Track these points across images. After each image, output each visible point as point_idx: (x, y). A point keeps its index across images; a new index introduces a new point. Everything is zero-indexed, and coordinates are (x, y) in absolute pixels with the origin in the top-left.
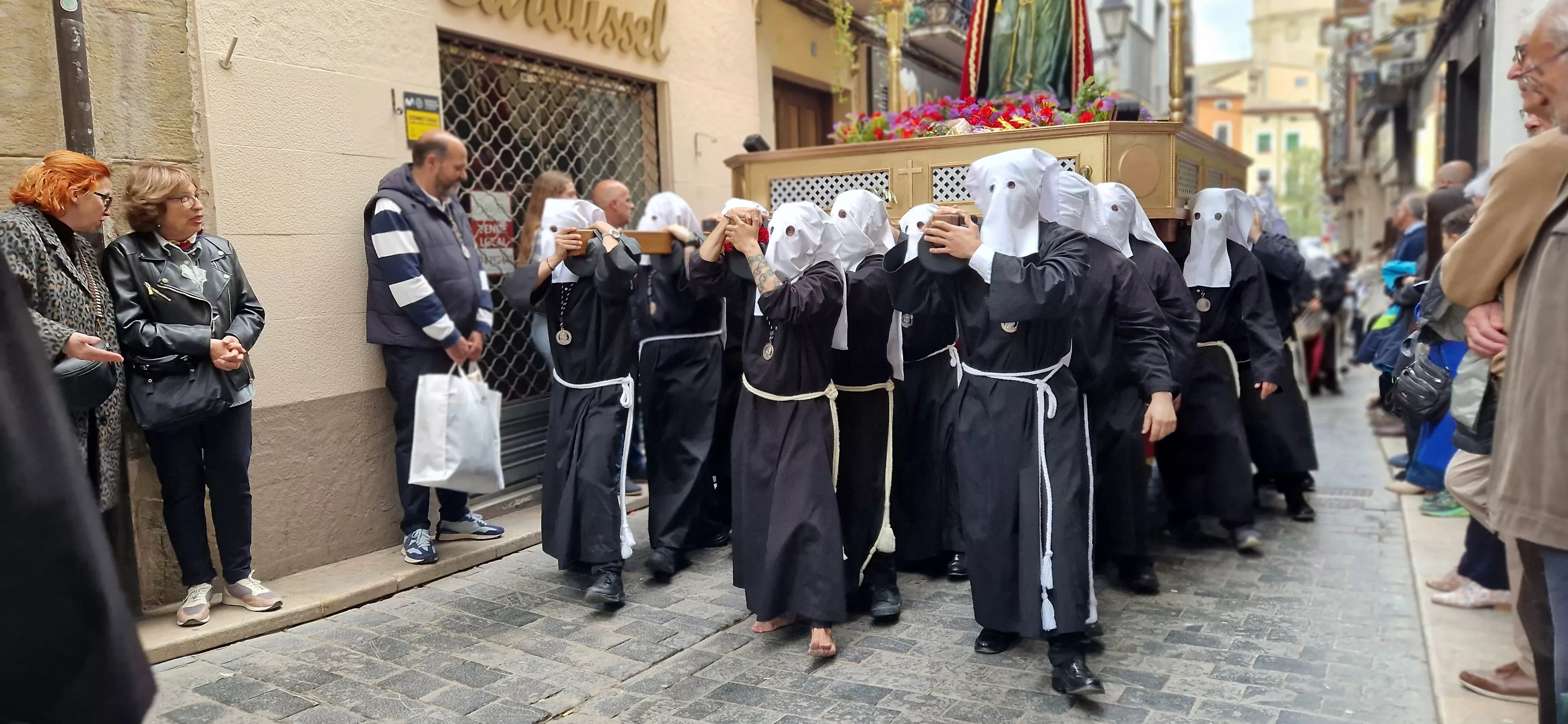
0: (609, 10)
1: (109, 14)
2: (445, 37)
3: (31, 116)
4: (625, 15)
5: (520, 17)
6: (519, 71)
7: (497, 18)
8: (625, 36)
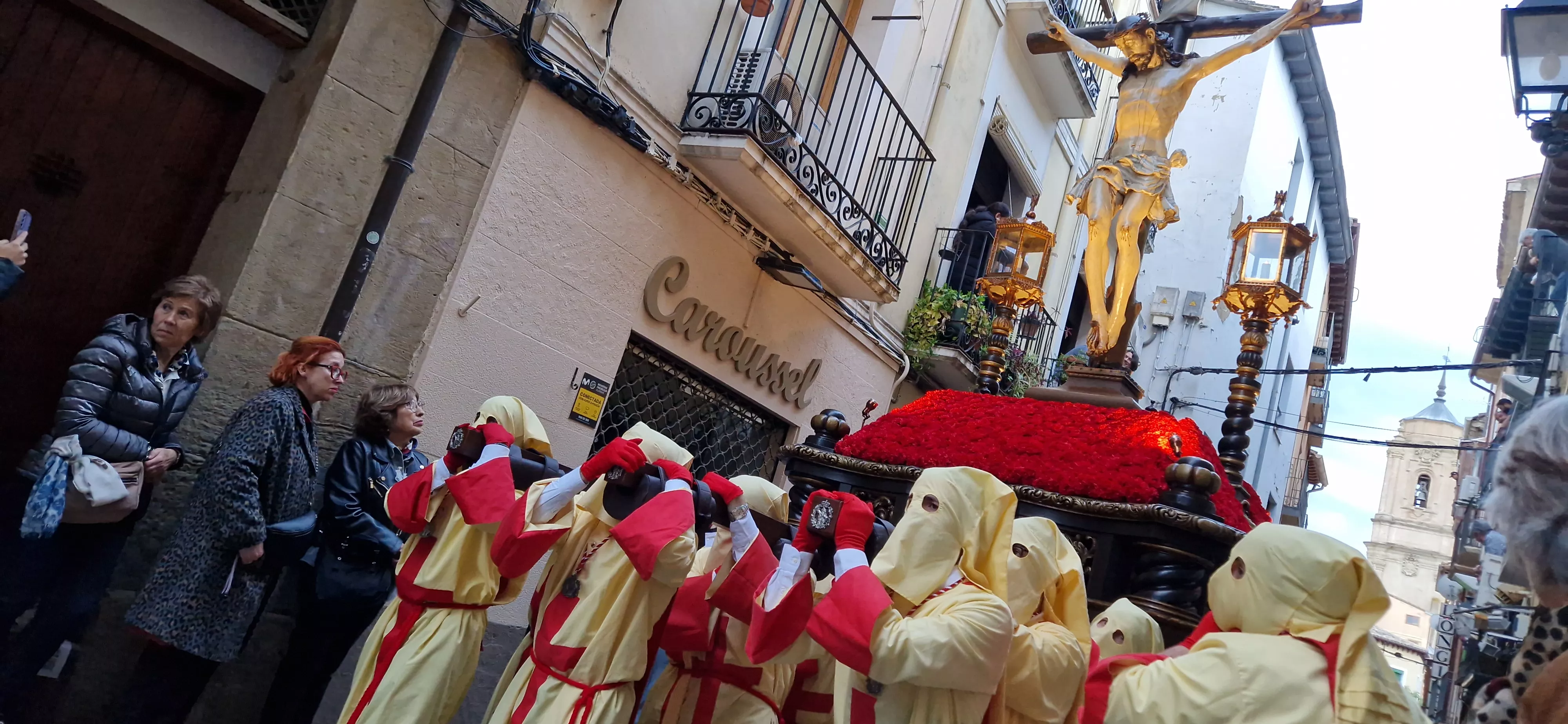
0: (772, 355)
1: (396, 252)
2: (635, 339)
3: (303, 308)
4: (784, 363)
5: (701, 340)
6: (681, 381)
7: (681, 337)
8: (777, 380)
